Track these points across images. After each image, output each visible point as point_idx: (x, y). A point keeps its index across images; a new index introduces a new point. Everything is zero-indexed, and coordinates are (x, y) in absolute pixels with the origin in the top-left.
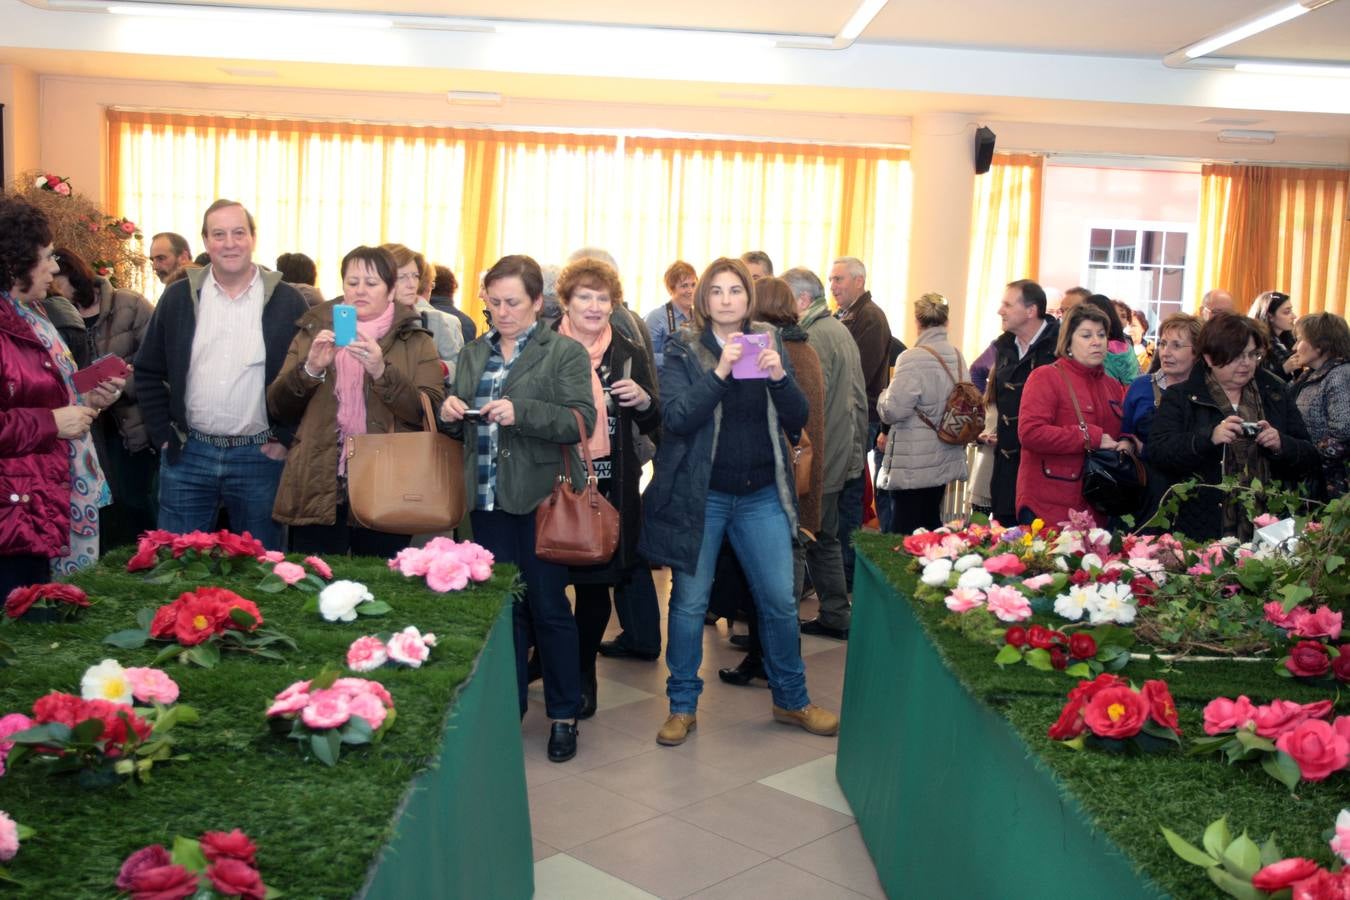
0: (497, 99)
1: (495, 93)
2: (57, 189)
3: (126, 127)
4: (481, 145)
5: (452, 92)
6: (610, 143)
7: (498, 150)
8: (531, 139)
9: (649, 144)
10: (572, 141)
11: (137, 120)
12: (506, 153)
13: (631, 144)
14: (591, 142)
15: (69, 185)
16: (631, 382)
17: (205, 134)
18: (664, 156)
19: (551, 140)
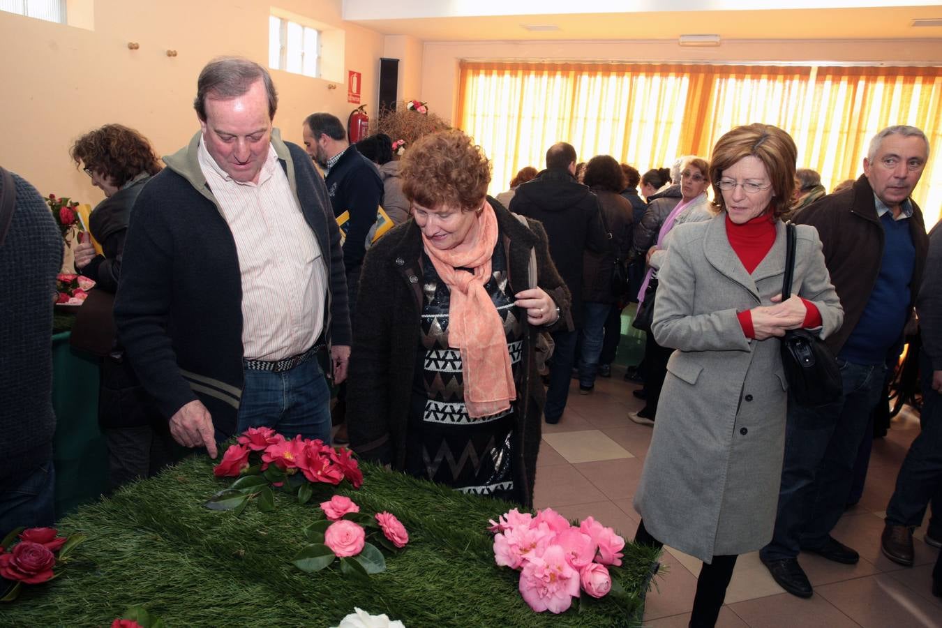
0: (718, 39)
1: (716, 35)
2: (418, 110)
3: (470, 72)
4: (702, 76)
5: (683, 36)
6: (804, 73)
7: (714, 80)
8: (741, 72)
9: (837, 73)
10: (773, 72)
11: (477, 68)
12: (721, 82)
13: (822, 72)
14: (789, 72)
15: (426, 107)
16: (539, 291)
17: (516, 75)
18: (849, 82)
19: (756, 72)
